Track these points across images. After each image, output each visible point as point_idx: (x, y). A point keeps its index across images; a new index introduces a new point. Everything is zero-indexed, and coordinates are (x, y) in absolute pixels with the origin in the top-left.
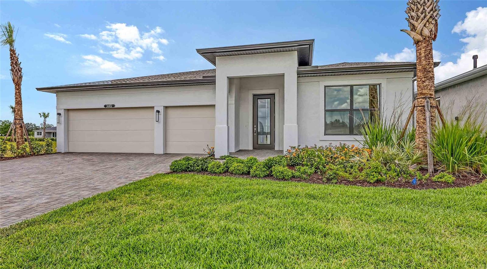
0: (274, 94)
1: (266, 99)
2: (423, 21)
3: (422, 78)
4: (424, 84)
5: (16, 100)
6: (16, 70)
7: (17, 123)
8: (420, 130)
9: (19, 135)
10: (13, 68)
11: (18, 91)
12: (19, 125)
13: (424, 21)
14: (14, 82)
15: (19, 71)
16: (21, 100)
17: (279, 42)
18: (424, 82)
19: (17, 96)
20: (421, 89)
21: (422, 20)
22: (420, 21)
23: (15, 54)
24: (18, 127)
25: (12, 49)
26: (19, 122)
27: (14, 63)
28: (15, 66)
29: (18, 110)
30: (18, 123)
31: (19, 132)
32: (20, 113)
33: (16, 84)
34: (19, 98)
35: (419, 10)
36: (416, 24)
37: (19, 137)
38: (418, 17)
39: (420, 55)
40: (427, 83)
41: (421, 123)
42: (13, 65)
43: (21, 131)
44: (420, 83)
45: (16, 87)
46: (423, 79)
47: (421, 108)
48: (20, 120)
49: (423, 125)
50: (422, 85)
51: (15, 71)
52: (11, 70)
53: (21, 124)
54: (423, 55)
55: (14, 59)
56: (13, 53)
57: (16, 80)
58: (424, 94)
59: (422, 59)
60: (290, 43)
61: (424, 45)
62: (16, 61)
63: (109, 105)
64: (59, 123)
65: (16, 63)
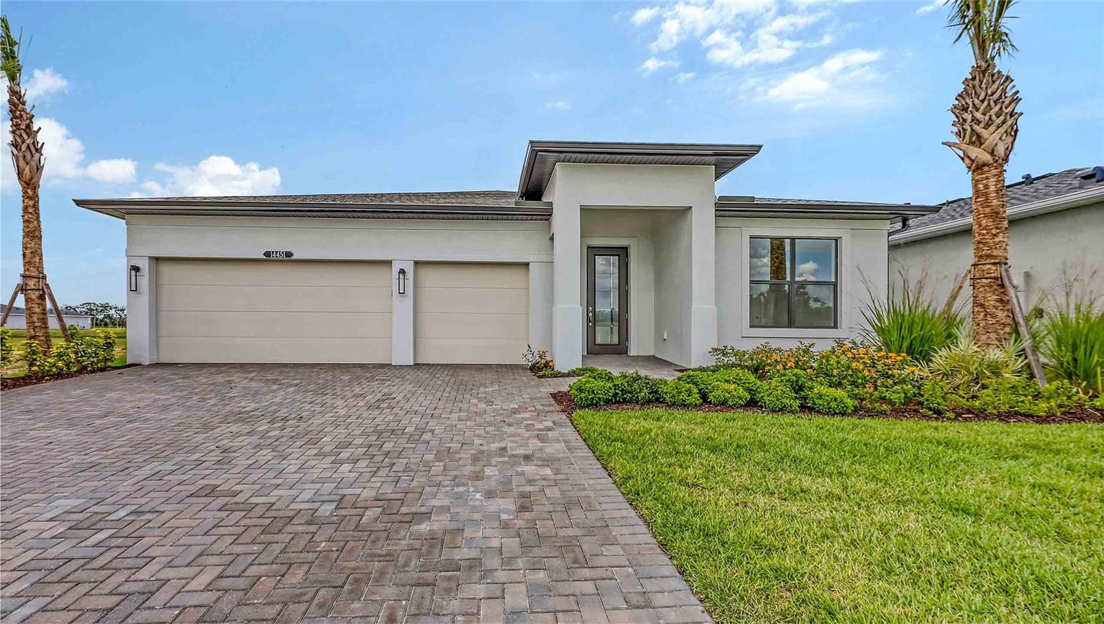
0: (626, 248)
1: (612, 257)
2: (1000, 129)
3: (992, 229)
4: (995, 240)
5: (28, 227)
6: (28, 147)
7: (29, 288)
8: (990, 319)
9: (35, 319)
10: (19, 140)
11: (31, 203)
12: (37, 293)
13: (1002, 130)
14: (19, 178)
15: (37, 150)
16: (39, 226)
17: (696, 143)
18: (995, 235)
19: (31, 216)
20: (989, 248)
21: (998, 127)
22: (992, 128)
23: (24, 104)
24: (34, 297)
25: (16, 88)
26: (35, 285)
27: (23, 127)
28: (25, 136)
29: (32, 253)
30: (33, 287)
31: (37, 310)
32: (37, 259)
33: (25, 182)
34: (36, 223)
35: (991, 109)
36: (985, 133)
37: (37, 324)
38: (990, 122)
39: (987, 188)
40: (1001, 239)
41: (991, 307)
42: (18, 132)
43: (41, 308)
44: (986, 237)
45: (25, 193)
46: (994, 231)
47: (989, 280)
48: (39, 278)
49: (996, 311)
50: (991, 241)
51: (24, 147)
52: (13, 145)
53: (43, 290)
54: (992, 188)
55: (21, 116)
56: (19, 100)
57: (28, 173)
58: (995, 257)
59: (992, 195)
60: (702, 148)
61: (994, 172)
62: (28, 122)
63: (276, 252)
64: (136, 290)
65: (26, 127)
